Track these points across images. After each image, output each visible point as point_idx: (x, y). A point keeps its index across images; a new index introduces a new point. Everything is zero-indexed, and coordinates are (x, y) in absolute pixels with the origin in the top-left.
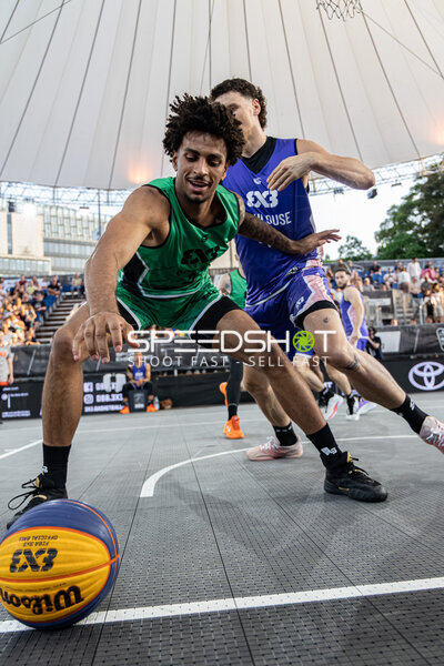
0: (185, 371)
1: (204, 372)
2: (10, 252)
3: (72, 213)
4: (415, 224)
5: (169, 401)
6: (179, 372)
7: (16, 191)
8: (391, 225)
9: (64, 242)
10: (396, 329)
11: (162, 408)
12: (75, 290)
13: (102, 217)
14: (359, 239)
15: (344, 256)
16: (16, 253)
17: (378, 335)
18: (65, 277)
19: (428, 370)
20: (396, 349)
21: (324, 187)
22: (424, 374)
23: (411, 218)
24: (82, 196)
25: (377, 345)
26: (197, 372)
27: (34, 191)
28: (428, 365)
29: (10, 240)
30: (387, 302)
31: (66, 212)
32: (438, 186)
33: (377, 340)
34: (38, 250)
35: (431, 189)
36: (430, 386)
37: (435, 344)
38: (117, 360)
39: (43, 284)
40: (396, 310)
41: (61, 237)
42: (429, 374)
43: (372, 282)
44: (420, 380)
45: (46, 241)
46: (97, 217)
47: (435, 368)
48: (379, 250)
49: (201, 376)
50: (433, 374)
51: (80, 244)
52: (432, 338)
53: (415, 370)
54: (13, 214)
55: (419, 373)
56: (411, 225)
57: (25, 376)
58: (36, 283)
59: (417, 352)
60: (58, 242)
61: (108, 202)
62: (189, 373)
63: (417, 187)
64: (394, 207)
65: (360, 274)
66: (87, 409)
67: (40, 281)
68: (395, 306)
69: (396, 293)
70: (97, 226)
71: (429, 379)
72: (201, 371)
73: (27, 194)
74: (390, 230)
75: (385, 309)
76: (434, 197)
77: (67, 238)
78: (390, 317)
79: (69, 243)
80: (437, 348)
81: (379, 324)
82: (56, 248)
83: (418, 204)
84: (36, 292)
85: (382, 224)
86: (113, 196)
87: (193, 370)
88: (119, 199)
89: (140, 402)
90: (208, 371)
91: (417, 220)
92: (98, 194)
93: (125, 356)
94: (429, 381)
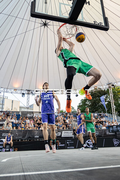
0: (23, 140)
1: (28, 140)
4: (88, 104)
5: (17, 149)
6: (21, 141)
8: (81, 104)
11: (14, 151)
14: (73, 107)
19: (91, 142)
22: (90, 143)
26: (26, 140)
36: (91, 146)
38: (3, 135)
44: (88, 144)
53: (87, 141)
56: (87, 105)
59: (88, 137)
64: (82, 100)
65: (74, 116)
72: (27, 140)
74: (81, 105)
85: (79, 104)
86: (8, 90)
87: (25, 140)
88: (10, 91)
89: (8, 148)
90: (29, 140)
91: (88, 103)
92: (4, 89)
93: (5, 135)
94: (91, 145)
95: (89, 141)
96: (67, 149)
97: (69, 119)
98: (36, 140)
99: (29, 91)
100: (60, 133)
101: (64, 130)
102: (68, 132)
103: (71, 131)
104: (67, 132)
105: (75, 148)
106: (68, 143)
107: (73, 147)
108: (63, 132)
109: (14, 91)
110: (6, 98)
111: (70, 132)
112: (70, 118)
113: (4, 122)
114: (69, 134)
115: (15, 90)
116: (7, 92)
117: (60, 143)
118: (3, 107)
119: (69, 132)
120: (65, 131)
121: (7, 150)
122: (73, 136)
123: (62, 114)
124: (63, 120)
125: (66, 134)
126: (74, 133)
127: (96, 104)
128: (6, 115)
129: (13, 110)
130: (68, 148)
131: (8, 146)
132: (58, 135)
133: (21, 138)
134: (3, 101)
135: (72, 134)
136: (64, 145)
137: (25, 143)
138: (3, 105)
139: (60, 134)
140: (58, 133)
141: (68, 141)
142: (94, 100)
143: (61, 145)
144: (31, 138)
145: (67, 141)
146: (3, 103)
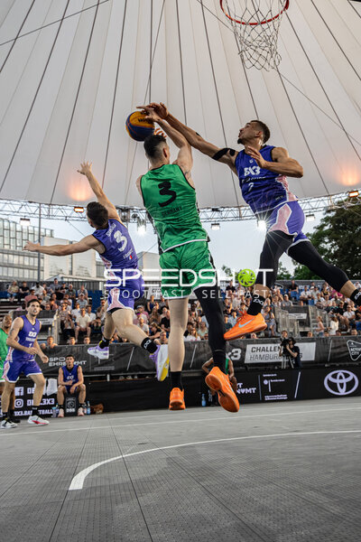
0: (118, 377)
1: (136, 377)
3: (12, 225)
4: (326, 250)
5: (101, 406)
6: (111, 378)
9: (9, 253)
10: (312, 340)
11: (93, 412)
13: (42, 230)
17: (296, 345)
19: (341, 378)
20: (313, 359)
21: (249, 214)
22: (337, 381)
23: (322, 245)
25: (295, 355)
26: (130, 378)
28: (340, 373)
30: (304, 316)
32: (345, 219)
33: (296, 349)
35: (339, 221)
36: (342, 392)
37: (346, 354)
40: (312, 324)
42: (341, 381)
43: (290, 298)
44: (333, 386)
46: (37, 229)
47: (347, 376)
48: (296, 271)
49: (134, 380)
50: (345, 381)
51: (19, 254)
52: (343, 350)
53: (329, 377)
55: (333, 380)
59: (330, 362)
60: (3, 252)
62: (122, 378)
63: (327, 219)
68: (311, 320)
69: (311, 309)
70: (37, 238)
71: (342, 385)
72: (133, 376)
75: (302, 323)
76: (342, 228)
77: (13, 248)
78: (307, 329)
80: (347, 358)
81: (297, 336)
83: (328, 234)
86: (55, 210)
87: (125, 376)
88: (59, 213)
89: (71, 406)
90: (139, 376)
91: (328, 246)
92: (40, 208)
93: (58, 361)
94: (342, 388)
95: (335, 376)
96: (264, 401)
99: (126, 210)
100: (240, 351)
101: (252, 342)
102: (265, 346)
103: (274, 342)
104: (262, 346)
105: (291, 399)
106: (266, 382)
107: (285, 397)
108: (249, 347)
109: (75, 214)
110: (48, 233)
111: (273, 345)
113: (49, 320)
114: (269, 353)
115: (77, 210)
116: (49, 216)
117: (240, 384)
118: (41, 265)
119: (269, 346)
120: (256, 346)
121: (68, 410)
122: (281, 360)
125: (258, 353)
126: (285, 350)
127: (354, 248)
128: (55, 296)
129: (74, 273)
130: (267, 398)
131: (71, 399)
132: (233, 358)
133: (110, 372)
135: (278, 353)
136: (254, 389)
137: (127, 386)
138: (41, 260)
139: (239, 355)
140: (234, 350)
141: (268, 378)
142: (350, 236)
143: (243, 391)
144: (145, 370)
145: (261, 376)
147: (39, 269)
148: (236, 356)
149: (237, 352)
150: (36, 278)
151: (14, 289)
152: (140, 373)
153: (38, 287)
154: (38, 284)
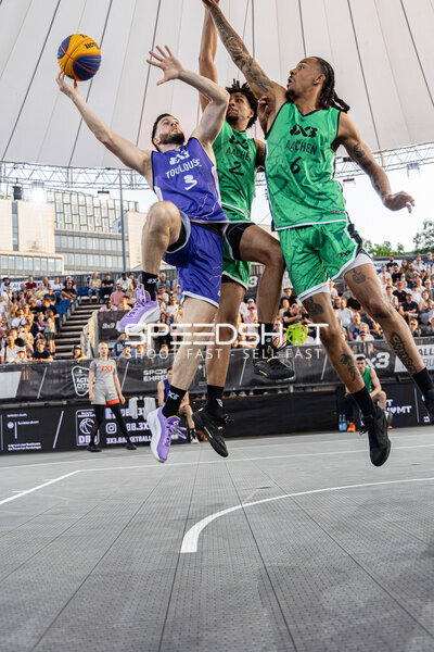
0: (229, 393)
1: (251, 394)
2: (16, 247)
3: (88, 199)
7: (21, 173)
9: (80, 235)
12: (94, 293)
13: (125, 204)
15: (421, 247)
16: (23, 250)
18: (81, 277)
21: (395, 160)
24: (100, 180)
26: (243, 395)
27: (43, 174)
29: (16, 234)
31: (81, 198)
34: (48, 245)
38: (145, 379)
39: (56, 286)
41: (76, 229)
45: (58, 234)
46: (118, 203)
49: (248, 399)
51: (98, 237)
54: (19, 202)
57: (34, 399)
58: (47, 286)
60: (73, 235)
61: (131, 184)
62: (233, 395)
66: (110, 441)
67: (51, 282)
70: (118, 215)
72: (247, 392)
73: (35, 176)
77: (84, 229)
79: (85, 236)
82: (69, 242)
84: (46, 296)
87: (238, 392)
90: (256, 392)
92: (120, 175)
93: (154, 375)
96: (423, 424)
97: (423, 288)
98: (282, 389)
100: (387, 355)
110: (132, 206)
112: (428, 281)
114: (430, 356)
116: (132, 185)
117: (390, 401)
118: (126, 250)
119: (429, 347)
123: (389, 265)
124: (395, 293)
130: (427, 419)
132: (378, 365)
134: (122, 223)
136: (409, 408)
137: (239, 406)
138: (126, 242)
139: (386, 361)
140: (379, 355)
143: (393, 410)
144: (262, 384)
146: (122, 231)
147: (124, 255)
148: (383, 363)
149: (383, 357)
150: (121, 266)
151: (96, 284)
152: (256, 388)
153: (124, 279)
154: (124, 275)
